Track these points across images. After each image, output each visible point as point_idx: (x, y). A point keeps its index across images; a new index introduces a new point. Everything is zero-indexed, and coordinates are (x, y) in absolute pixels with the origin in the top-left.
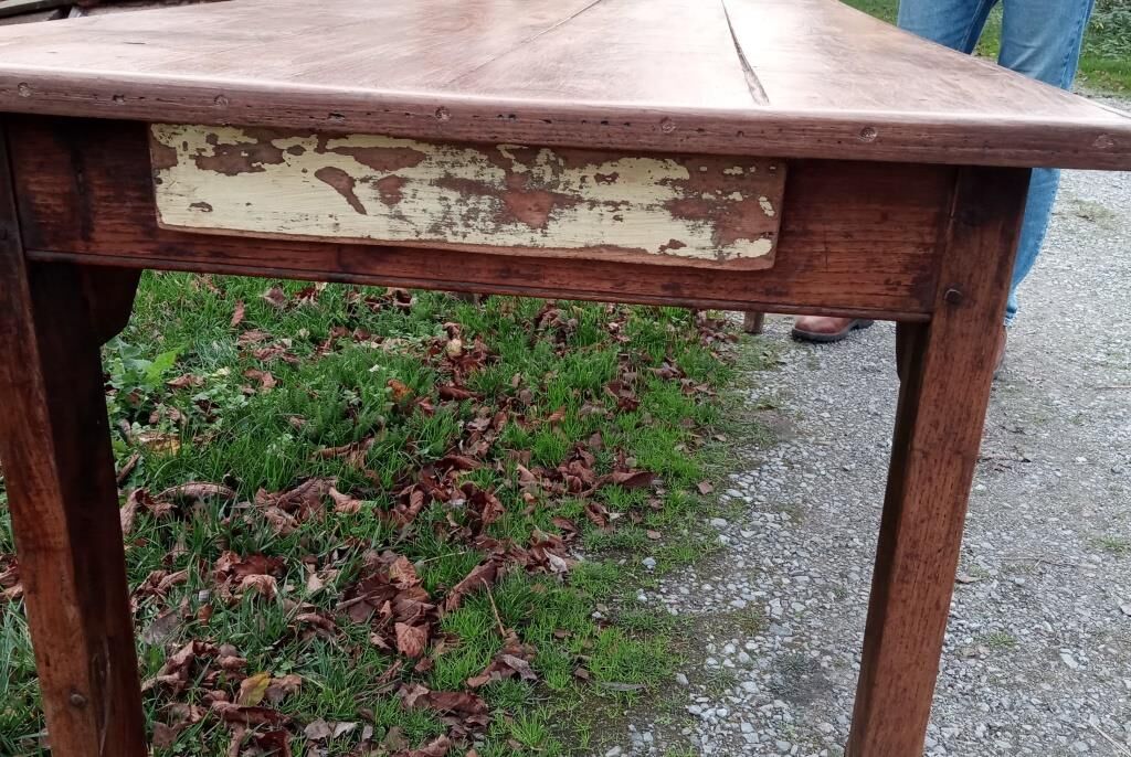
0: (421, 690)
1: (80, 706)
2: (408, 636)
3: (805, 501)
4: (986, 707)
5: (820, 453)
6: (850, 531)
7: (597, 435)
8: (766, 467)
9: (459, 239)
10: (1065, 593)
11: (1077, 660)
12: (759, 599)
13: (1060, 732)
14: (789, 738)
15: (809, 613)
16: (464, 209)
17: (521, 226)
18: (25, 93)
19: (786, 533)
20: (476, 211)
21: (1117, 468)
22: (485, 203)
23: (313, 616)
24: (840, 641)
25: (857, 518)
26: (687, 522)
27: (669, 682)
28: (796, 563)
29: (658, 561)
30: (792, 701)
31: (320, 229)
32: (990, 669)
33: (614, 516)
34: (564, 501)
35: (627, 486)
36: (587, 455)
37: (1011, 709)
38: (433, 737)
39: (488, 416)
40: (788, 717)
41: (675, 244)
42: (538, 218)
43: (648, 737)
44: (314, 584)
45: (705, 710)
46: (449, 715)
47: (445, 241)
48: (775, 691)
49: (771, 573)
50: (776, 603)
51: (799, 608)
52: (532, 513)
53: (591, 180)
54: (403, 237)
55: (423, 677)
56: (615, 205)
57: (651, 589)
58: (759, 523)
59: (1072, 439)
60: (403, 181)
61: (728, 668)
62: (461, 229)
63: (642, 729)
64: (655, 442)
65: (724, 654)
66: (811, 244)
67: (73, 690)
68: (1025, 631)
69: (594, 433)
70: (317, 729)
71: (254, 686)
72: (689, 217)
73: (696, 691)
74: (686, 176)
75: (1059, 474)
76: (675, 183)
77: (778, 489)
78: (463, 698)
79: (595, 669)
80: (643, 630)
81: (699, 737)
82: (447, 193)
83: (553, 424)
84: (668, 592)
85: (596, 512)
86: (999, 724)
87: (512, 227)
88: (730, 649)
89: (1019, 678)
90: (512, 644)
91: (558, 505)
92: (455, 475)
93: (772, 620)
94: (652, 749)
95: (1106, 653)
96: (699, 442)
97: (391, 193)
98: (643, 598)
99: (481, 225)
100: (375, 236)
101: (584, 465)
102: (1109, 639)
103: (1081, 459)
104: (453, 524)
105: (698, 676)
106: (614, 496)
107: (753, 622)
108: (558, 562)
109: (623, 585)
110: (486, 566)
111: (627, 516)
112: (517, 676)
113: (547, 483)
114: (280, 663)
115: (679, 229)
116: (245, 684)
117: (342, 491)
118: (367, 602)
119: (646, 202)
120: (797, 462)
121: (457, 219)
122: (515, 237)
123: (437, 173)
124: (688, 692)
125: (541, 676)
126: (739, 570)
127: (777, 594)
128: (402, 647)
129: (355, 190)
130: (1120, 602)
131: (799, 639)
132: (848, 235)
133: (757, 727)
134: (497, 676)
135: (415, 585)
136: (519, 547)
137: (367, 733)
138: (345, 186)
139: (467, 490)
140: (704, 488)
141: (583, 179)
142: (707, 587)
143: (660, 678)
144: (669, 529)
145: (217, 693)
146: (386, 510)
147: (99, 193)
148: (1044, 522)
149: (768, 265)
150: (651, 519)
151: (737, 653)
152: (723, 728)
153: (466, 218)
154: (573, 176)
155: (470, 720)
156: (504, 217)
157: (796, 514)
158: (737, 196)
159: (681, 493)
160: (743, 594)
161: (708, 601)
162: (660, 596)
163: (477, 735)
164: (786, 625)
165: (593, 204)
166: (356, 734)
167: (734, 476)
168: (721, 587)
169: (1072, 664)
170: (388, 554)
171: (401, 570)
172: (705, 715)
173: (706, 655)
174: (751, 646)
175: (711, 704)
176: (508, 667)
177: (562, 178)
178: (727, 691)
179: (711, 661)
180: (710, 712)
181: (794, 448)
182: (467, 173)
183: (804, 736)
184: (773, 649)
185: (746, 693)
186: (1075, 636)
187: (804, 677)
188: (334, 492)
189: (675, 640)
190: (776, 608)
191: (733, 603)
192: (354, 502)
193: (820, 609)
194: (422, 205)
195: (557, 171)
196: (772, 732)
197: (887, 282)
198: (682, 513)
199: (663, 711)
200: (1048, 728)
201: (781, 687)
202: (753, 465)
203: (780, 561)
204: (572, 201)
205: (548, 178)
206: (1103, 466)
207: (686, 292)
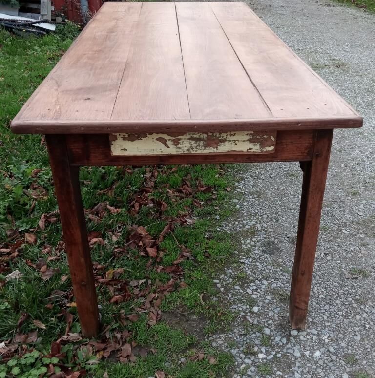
0: (161, 267)
1: (85, 286)
2: (152, 251)
3: (260, 190)
4: (323, 248)
5: (262, 172)
6: (276, 199)
7: (189, 175)
8: (246, 179)
9: (195, 152)
10: (342, 211)
11: (346, 231)
12: (253, 224)
13: (344, 253)
14: (270, 265)
15: (269, 227)
16: (196, 145)
17: (211, 148)
18: (82, 129)
19: (257, 202)
20: (199, 145)
21: (353, 167)
22: (201, 143)
23: (119, 249)
24: (279, 234)
25: (278, 194)
26: (226, 202)
27: (233, 254)
28: (262, 212)
29: (220, 216)
30: (270, 254)
31: (157, 153)
32: (323, 237)
33: (202, 203)
34: (185, 200)
35: (204, 192)
36: (188, 183)
37: (330, 248)
38: (169, 280)
39: (150, 172)
40: (269, 259)
41: (250, 149)
42: (215, 145)
43: (231, 271)
44: (115, 239)
45: (245, 261)
46: (171, 273)
47: (191, 153)
48: (264, 252)
49: (255, 216)
50: (258, 225)
51: (266, 226)
52: (176, 205)
53: (229, 135)
54: (180, 153)
55: (159, 263)
56: (235, 141)
57: (220, 226)
58: (248, 199)
59: (339, 158)
60: (180, 139)
61: (248, 247)
62: (196, 150)
63: (228, 268)
64: (209, 175)
65: (247, 243)
66: (283, 145)
67: (82, 281)
68: (331, 224)
69: (188, 174)
70: (133, 283)
71: (109, 274)
72: (254, 142)
73: (241, 255)
74: (253, 133)
75: (336, 171)
76: (250, 135)
77: (251, 187)
78: (174, 268)
79: (211, 253)
80: (221, 239)
81: (245, 268)
82: (191, 141)
83: (173, 173)
84: (226, 226)
85: (196, 202)
86: (327, 253)
87: (208, 148)
88: (248, 241)
89: (331, 239)
90: (184, 249)
91: (183, 201)
92: (146, 195)
93: (259, 231)
94: (233, 274)
95: (354, 228)
96: (223, 173)
97: (176, 142)
98: (218, 229)
99: (200, 148)
100: (172, 153)
101: (188, 186)
102: (355, 223)
103: (342, 165)
104: (153, 213)
105: (241, 251)
106: (201, 196)
107: (253, 233)
108: (189, 221)
109: (211, 226)
110: (168, 226)
111: (206, 202)
112: (188, 259)
113: (178, 194)
114: (115, 265)
115: (251, 145)
116: (107, 273)
117: (111, 206)
118: (134, 242)
119: (243, 139)
120: (256, 176)
121: (194, 147)
122: (210, 151)
123: (189, 137)
124: (239, 256)
125: (195, 258)
126: (245, 216)
127: (258, 222)
128: (151, 255)
129: (167, 143)
130: (357, 211)
131: (268, 235)
132: (292, 142)
133: (261, 263)
134: (182, 260)
135: (147, 235)
136: (176, 218)
137: (150, 282)
138: (164, 142)
139: (152, 200)
140: (228, 189)
141: (227, 136)
142: (237, 223)
143: (230, 253)
144: (221, 205)
145: (98, 277)
146: (128, 210)
147: (92, 147)
148: (333, 188)
149: (273, 152)
150: (215, 202)
151: (251, 242)
152: (251, 265)
153: (196, 147)
154: (224, 135)
155: (178, 274)
156: (207, 146)
157: (259, 195)
158: (265, 137)
159: (222, 192)
160: (248, 223)
161: (238, 227)
162: (223, 228)
163: (181, 278)
164: (263, 232)
165: (229, 141)
166: (146, 283)
167: (236, 184)
168: (241, 222)
169: (345, 232)
170: (135, 226)
171: (141, 230)
172: (246, 262)
173: (242, 244)
174: (254, 239)
175: (247, 258)
176: (185, 256)
177: (222, 135)
178: (250, 254)
179: (243, 246)
180: (247, 261)
181: (253, 171)
182: (197, 136)
183: (274, 264)
184: (261, 240)
185: (256, 254)
186: (345, 224)
187: (271, 247)
188: (108, 206)
189: (232, 241)
190: (259, 227)
191: (246, 227)
192: (118, 209)
193: (272, 225)
194: (185, 145)
195: (220, 134)
196: (265, 264)
197: (301, 152)
198: (224, 199)
199: (233, 263)
200: (340, 252)
201: (266, 251)
202: (242, 179)
203: (257, 211)
204: (224, 141)
205: (218, 136)
206: (349, 167)
207: (252, 159)
